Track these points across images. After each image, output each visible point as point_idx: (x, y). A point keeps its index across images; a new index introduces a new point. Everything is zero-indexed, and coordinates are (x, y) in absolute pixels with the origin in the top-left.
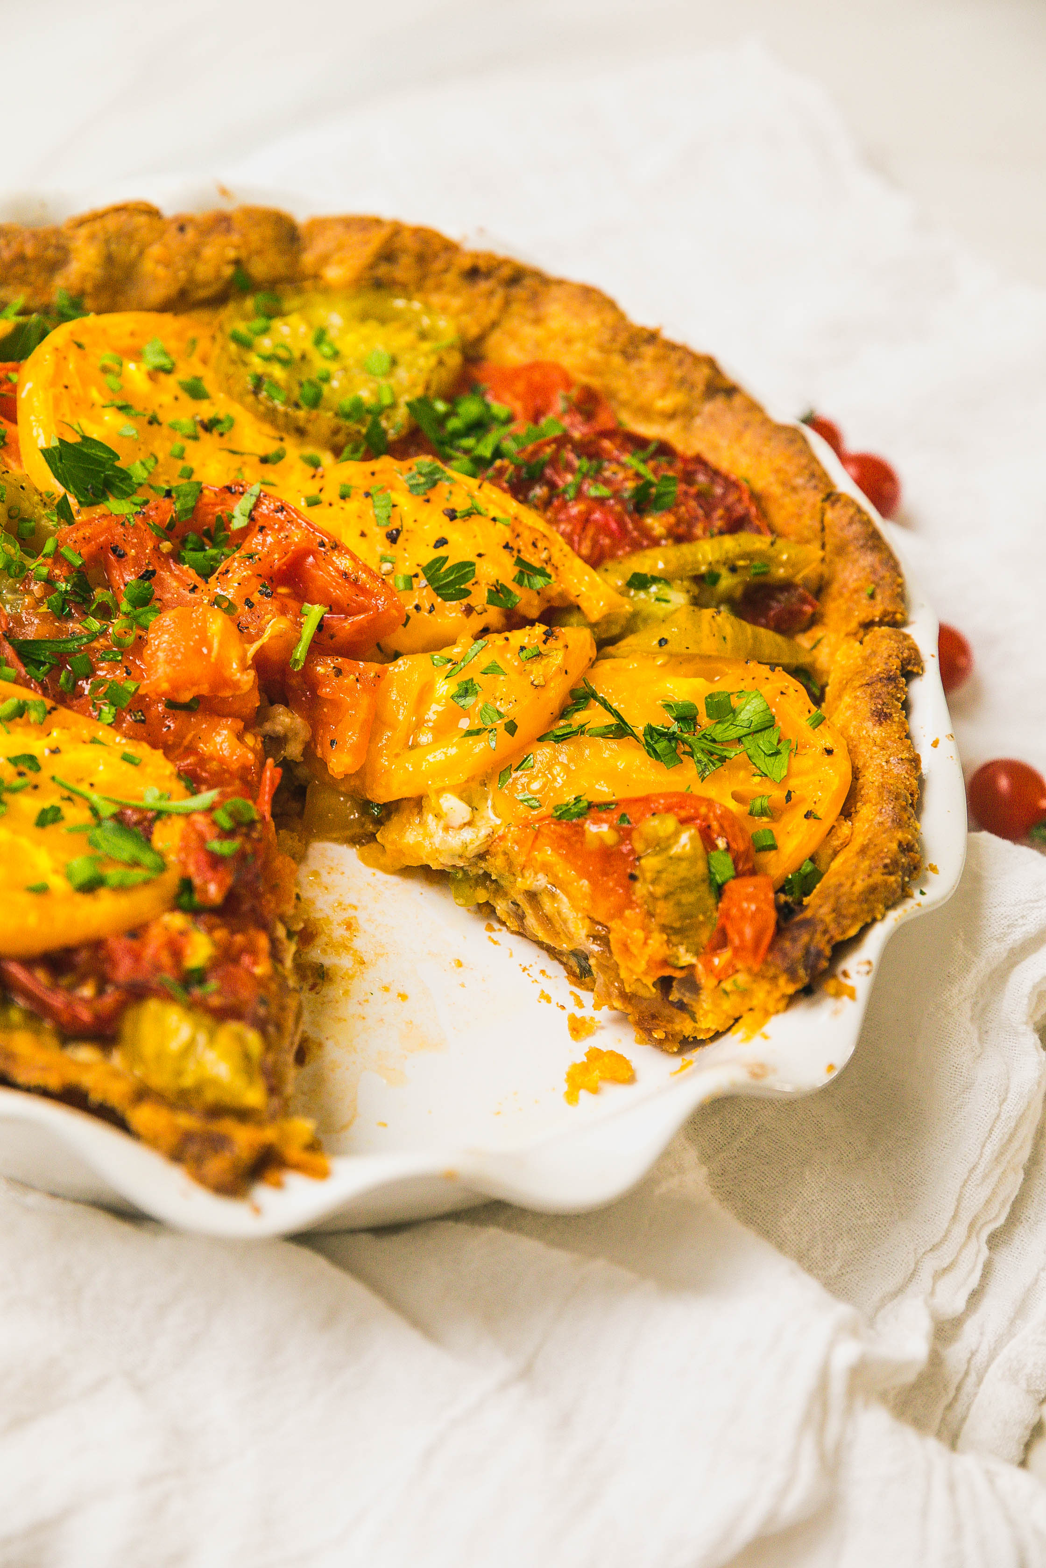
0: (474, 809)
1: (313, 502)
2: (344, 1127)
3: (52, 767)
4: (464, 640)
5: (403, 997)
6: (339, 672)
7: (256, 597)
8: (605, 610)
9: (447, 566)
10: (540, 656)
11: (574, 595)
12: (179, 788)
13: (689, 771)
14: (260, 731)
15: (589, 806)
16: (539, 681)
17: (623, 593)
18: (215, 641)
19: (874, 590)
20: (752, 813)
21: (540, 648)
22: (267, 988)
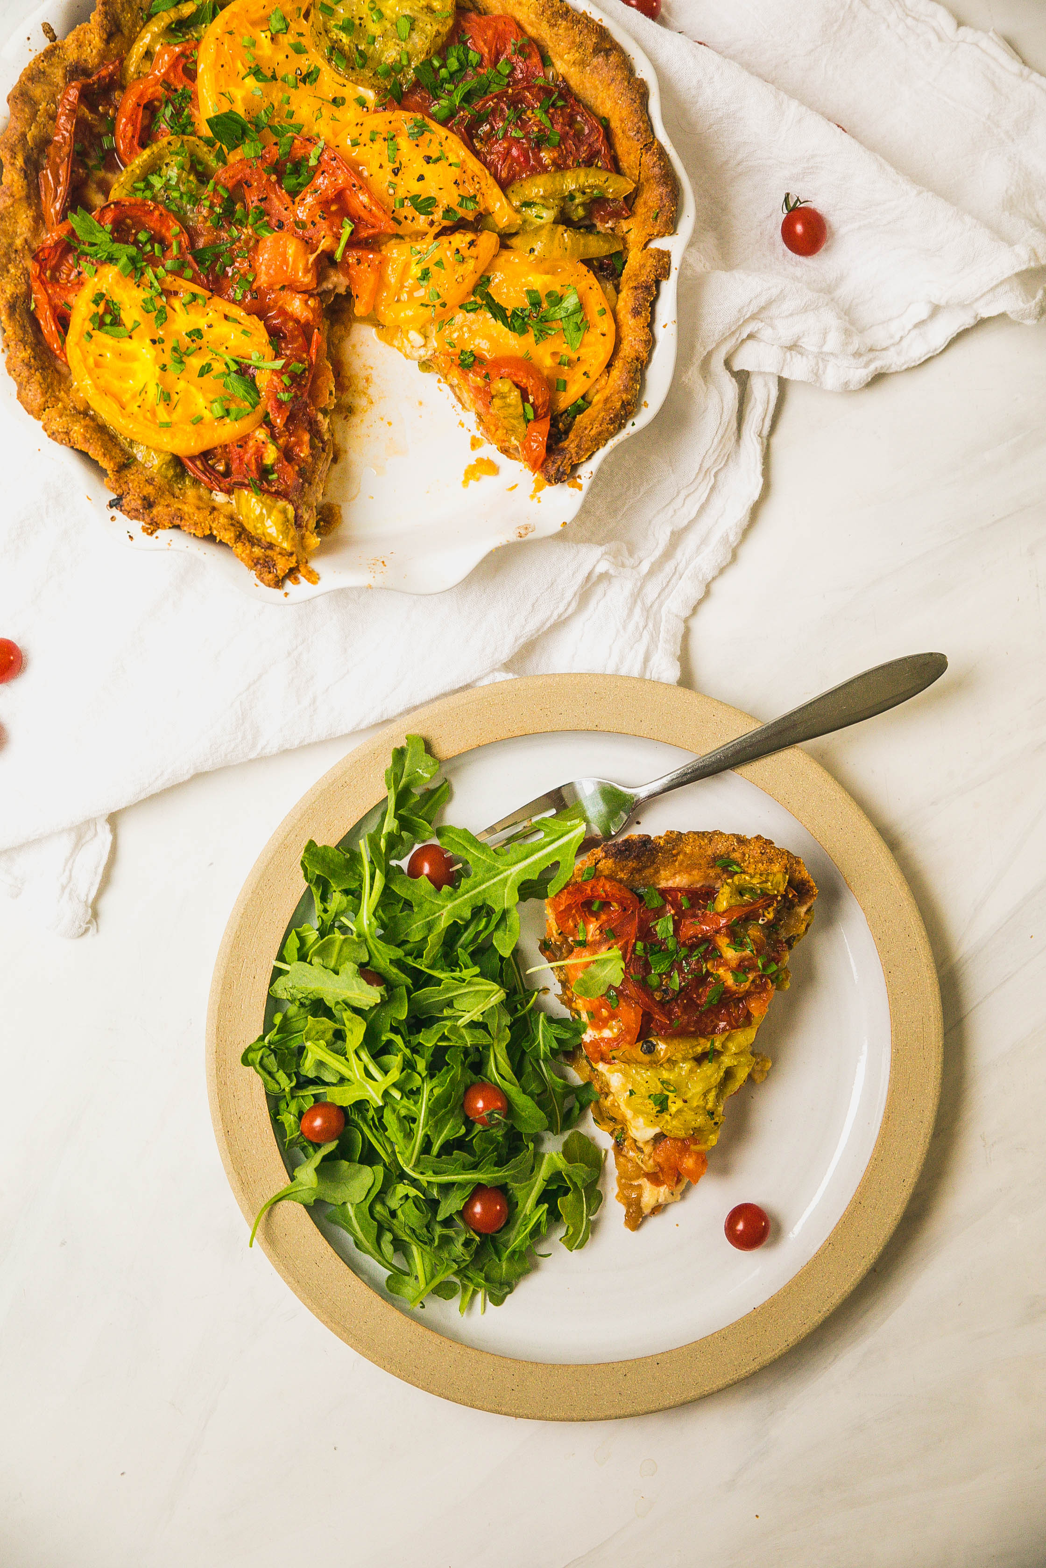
0: (426, 337)
1: (355, 144)
2: (353, 499)
3: (209, 336)
4: (429, 238)
5: (390, 423)
6: (359, 262)
7: (317, 219)
8: (507, 223)
9: (420, 200)
10: (463, 260)
11: (491, 211)
12: (269, 351)
13: (531, 338)
14: (320, 290)
15: (474, 360)
16: (460, 280)
17: (517, 211)
18: (291, 260)
19: (658, 213)
20: (560, 364)
21: (465, 252)
22: (306, 462)
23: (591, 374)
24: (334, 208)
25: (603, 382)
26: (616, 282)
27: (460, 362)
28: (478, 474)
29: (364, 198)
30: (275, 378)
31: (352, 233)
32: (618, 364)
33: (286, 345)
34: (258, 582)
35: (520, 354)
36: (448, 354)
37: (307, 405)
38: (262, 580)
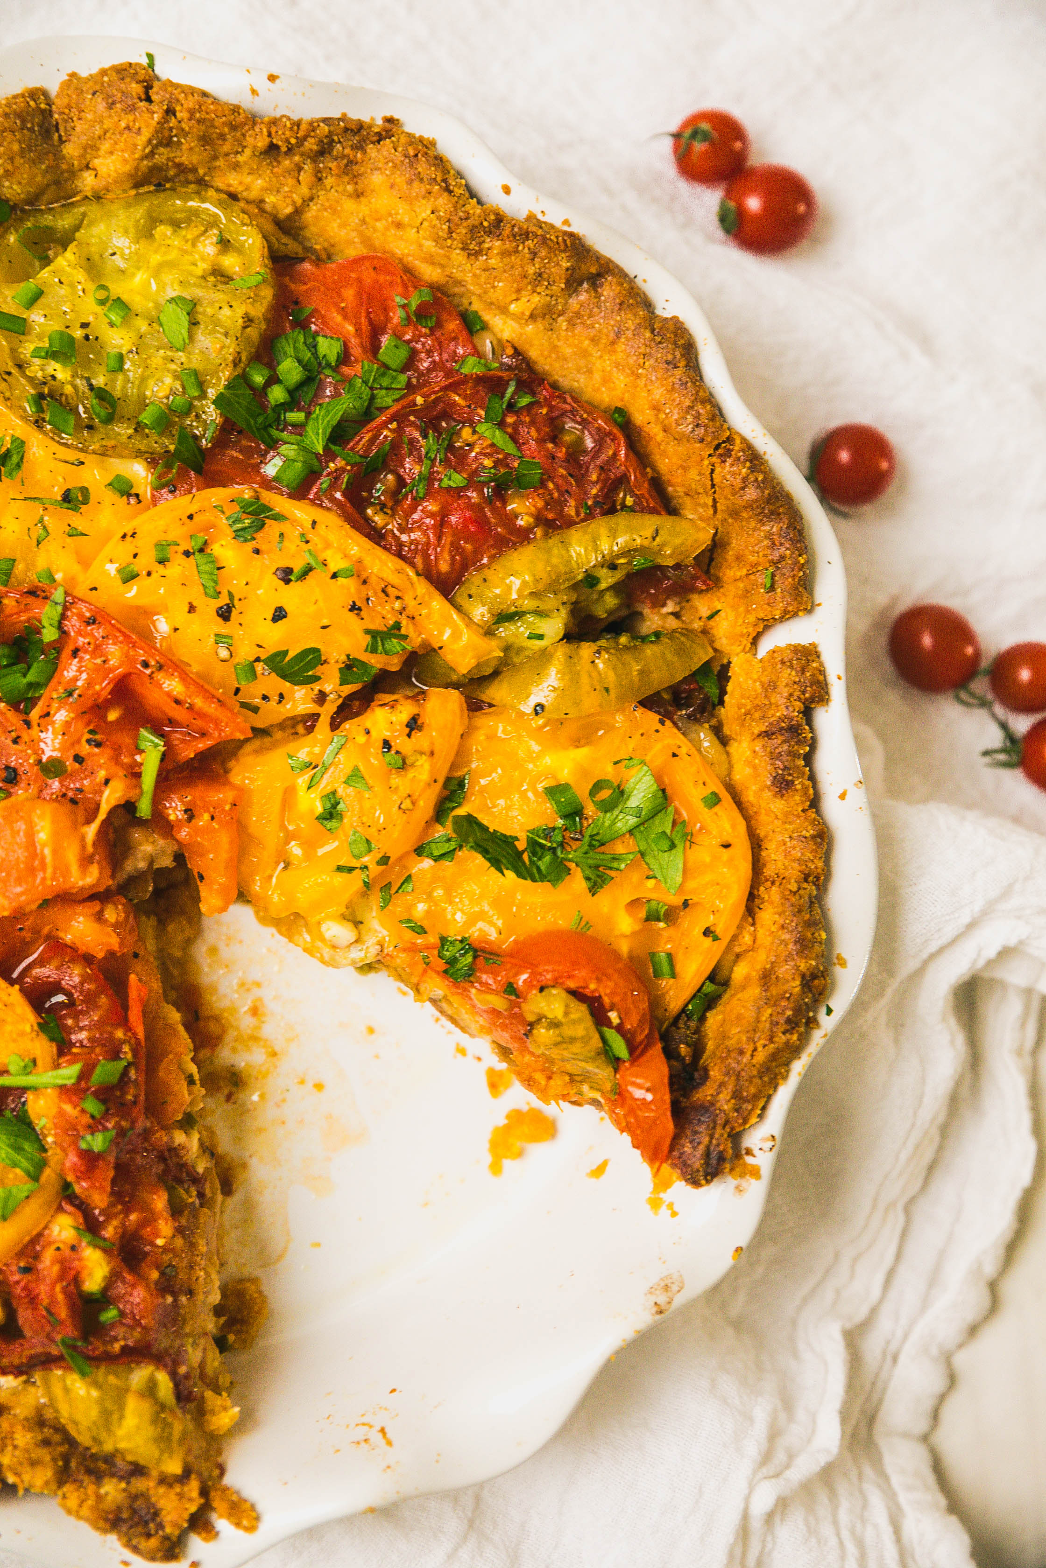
0: (359, 925)
1: (129, 577)
2: (281, 1256)
4: (322, 729)
5: (319, 1086)
6: (189, 811)
7: (85, 749)
8: (471, 661)
9: (287, 659)
10: (404, 766)
11: (436, 646)
12: (43, 1048)
13: (577, 882)
14: (121, 877)
15: (475, 957)
16: (407, 804)
17: (489, 633)
18: (47, 852)
19: (773, 576)
20: (647, 919)
21: (401, 742)
22: (173, 1251)
23: (719, 930)
24: (113, 716)
25: (747, 939)
26: (714, 722)
27: (444, 967)
28: (517, 1144)
29: (172, 685)
30: (68, 1108)
31: (164, 757)
32: (771, 895)
33: (77, 1020)
34: (128, 1555)
35: (564, 921)
36: (413, 949)
37: (146, 1134)
38: (135, 1549)
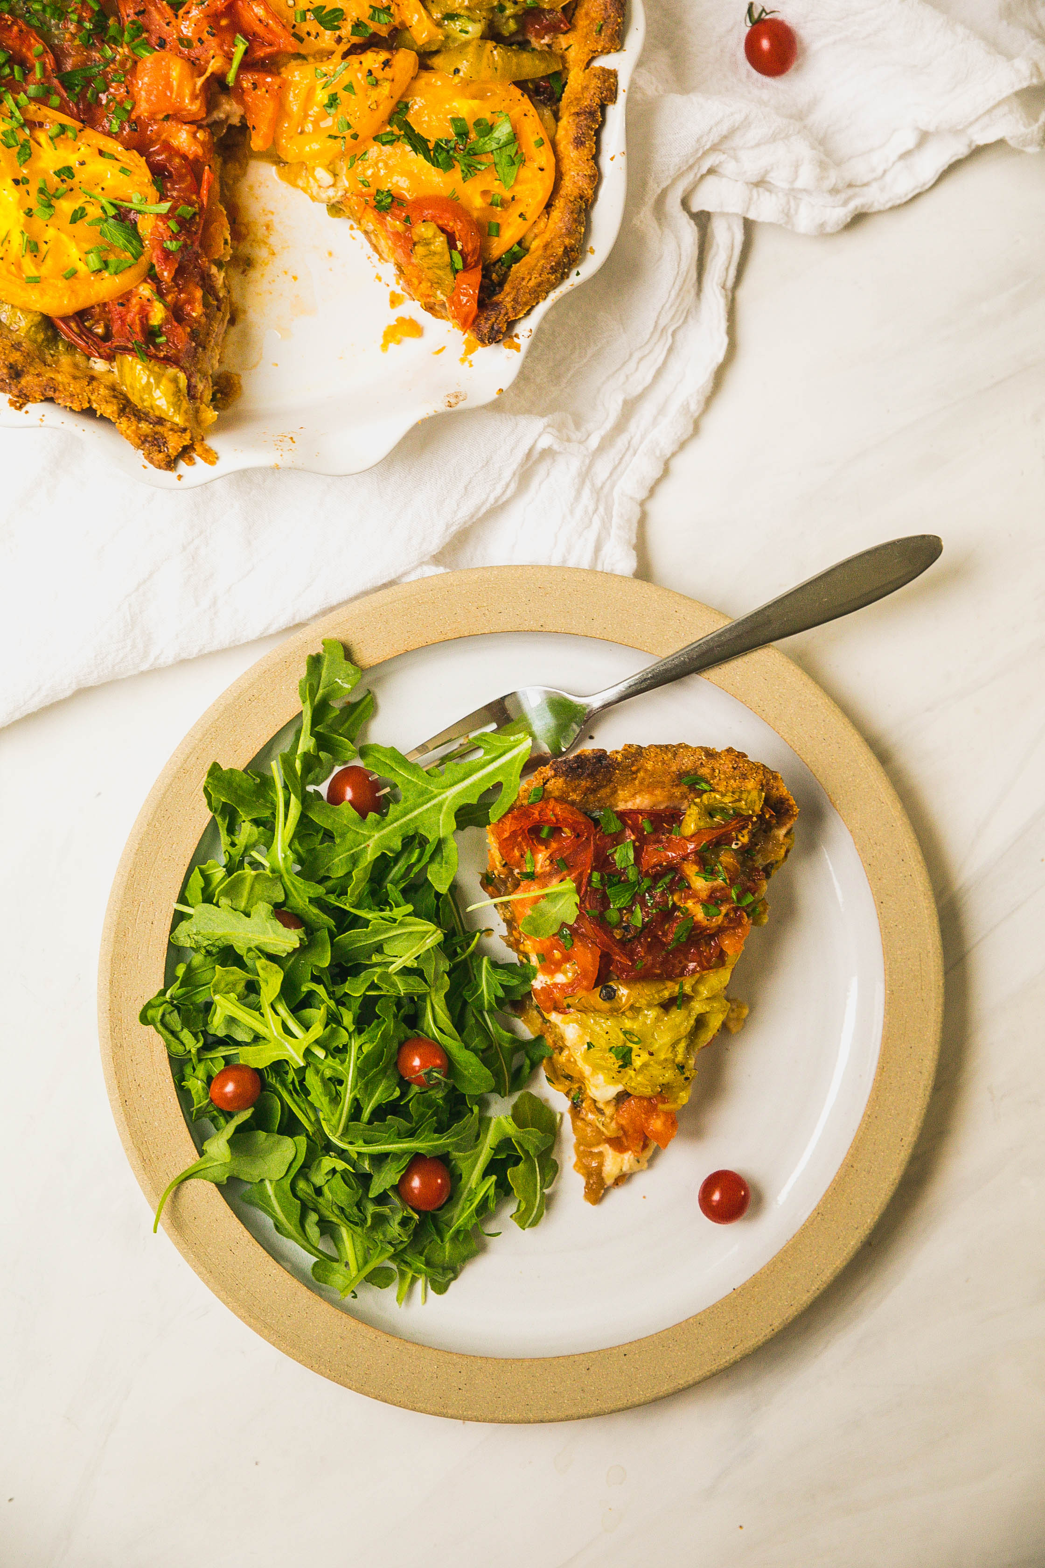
0: (335, 175)
2: (255, 366)
3: (81, 175)
4: (337, 58)
5: (295, 278)
6: (255, 86)
7: (205, 36)
8: (426, 40)
9: (324, 12)
10: (376, 84)
11: (408, 25)
12: (152, 192)
13: (457, 174)
14: (209, 120)
15: (392, 201)
16: (374, 106)
17: (439, 25)
18: (175, 84)
19: (602, 26)
20: (491, 204)
21: (379, 74)
22: (199, 322)
23: (528, 216)
24: (224, 22)
25: (542, 225)
26: (554, 108)
27: (375, 204)
28: (399, 336)
29: (259, 11)
30: (160, 224)
31: (246, 52)
32: (559, 203)
33: (173, 184)
34: (147, 463)
35: (446, 193)
36: (362, 195)
37: (198, 256)
38: (151, 461)
